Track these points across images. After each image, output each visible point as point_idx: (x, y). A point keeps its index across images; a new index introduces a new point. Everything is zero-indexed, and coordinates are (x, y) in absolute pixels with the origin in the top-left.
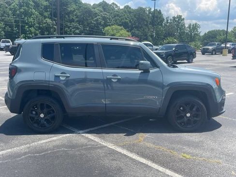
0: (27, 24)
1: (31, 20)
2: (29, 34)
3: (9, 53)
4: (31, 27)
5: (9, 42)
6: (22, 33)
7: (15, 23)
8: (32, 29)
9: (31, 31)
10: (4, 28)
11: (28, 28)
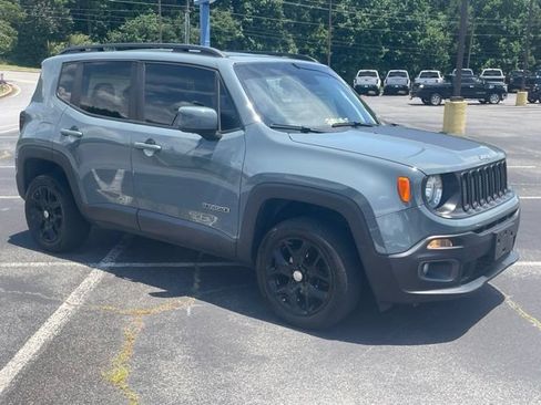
0: (505, 33)
1: (516, 23)
2: (506, 57)
3: (418, 100)
4: (513, 39)
5: (436, 76)
6: (489, 56)
7: (476, 32)
8: (516, 47)
9: (511, 50)
10: (451, 46)
11: (504, 43)
